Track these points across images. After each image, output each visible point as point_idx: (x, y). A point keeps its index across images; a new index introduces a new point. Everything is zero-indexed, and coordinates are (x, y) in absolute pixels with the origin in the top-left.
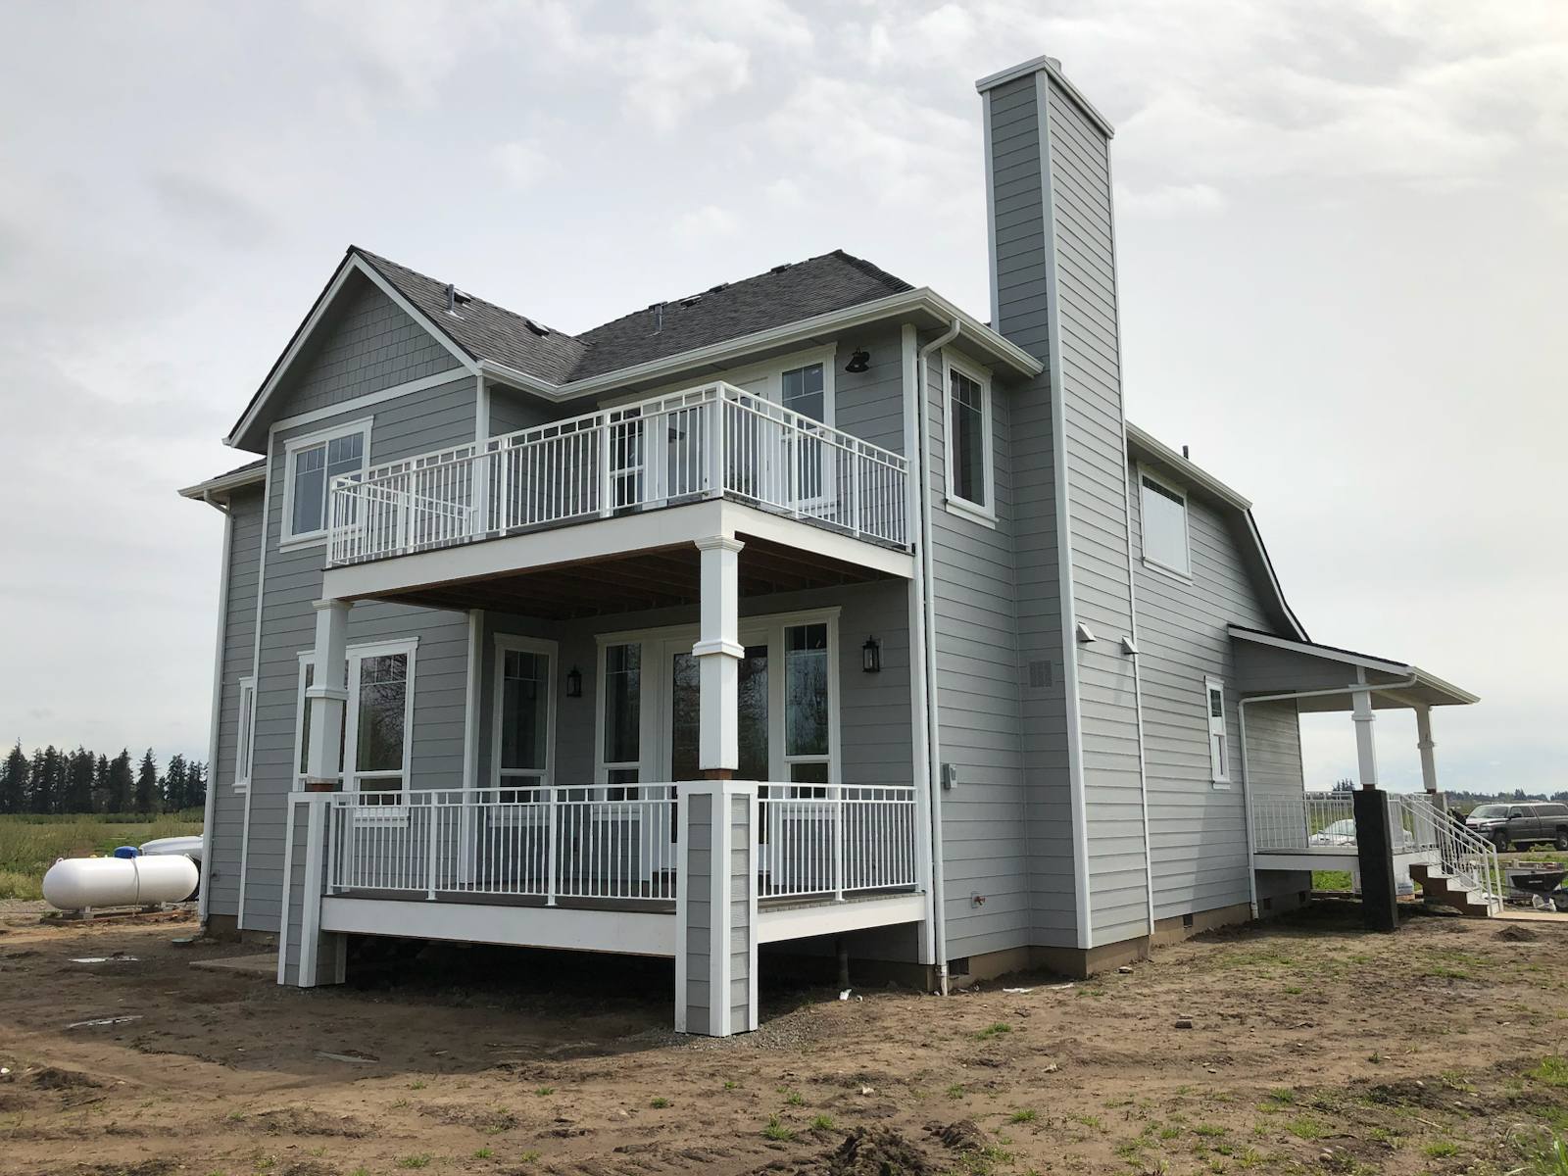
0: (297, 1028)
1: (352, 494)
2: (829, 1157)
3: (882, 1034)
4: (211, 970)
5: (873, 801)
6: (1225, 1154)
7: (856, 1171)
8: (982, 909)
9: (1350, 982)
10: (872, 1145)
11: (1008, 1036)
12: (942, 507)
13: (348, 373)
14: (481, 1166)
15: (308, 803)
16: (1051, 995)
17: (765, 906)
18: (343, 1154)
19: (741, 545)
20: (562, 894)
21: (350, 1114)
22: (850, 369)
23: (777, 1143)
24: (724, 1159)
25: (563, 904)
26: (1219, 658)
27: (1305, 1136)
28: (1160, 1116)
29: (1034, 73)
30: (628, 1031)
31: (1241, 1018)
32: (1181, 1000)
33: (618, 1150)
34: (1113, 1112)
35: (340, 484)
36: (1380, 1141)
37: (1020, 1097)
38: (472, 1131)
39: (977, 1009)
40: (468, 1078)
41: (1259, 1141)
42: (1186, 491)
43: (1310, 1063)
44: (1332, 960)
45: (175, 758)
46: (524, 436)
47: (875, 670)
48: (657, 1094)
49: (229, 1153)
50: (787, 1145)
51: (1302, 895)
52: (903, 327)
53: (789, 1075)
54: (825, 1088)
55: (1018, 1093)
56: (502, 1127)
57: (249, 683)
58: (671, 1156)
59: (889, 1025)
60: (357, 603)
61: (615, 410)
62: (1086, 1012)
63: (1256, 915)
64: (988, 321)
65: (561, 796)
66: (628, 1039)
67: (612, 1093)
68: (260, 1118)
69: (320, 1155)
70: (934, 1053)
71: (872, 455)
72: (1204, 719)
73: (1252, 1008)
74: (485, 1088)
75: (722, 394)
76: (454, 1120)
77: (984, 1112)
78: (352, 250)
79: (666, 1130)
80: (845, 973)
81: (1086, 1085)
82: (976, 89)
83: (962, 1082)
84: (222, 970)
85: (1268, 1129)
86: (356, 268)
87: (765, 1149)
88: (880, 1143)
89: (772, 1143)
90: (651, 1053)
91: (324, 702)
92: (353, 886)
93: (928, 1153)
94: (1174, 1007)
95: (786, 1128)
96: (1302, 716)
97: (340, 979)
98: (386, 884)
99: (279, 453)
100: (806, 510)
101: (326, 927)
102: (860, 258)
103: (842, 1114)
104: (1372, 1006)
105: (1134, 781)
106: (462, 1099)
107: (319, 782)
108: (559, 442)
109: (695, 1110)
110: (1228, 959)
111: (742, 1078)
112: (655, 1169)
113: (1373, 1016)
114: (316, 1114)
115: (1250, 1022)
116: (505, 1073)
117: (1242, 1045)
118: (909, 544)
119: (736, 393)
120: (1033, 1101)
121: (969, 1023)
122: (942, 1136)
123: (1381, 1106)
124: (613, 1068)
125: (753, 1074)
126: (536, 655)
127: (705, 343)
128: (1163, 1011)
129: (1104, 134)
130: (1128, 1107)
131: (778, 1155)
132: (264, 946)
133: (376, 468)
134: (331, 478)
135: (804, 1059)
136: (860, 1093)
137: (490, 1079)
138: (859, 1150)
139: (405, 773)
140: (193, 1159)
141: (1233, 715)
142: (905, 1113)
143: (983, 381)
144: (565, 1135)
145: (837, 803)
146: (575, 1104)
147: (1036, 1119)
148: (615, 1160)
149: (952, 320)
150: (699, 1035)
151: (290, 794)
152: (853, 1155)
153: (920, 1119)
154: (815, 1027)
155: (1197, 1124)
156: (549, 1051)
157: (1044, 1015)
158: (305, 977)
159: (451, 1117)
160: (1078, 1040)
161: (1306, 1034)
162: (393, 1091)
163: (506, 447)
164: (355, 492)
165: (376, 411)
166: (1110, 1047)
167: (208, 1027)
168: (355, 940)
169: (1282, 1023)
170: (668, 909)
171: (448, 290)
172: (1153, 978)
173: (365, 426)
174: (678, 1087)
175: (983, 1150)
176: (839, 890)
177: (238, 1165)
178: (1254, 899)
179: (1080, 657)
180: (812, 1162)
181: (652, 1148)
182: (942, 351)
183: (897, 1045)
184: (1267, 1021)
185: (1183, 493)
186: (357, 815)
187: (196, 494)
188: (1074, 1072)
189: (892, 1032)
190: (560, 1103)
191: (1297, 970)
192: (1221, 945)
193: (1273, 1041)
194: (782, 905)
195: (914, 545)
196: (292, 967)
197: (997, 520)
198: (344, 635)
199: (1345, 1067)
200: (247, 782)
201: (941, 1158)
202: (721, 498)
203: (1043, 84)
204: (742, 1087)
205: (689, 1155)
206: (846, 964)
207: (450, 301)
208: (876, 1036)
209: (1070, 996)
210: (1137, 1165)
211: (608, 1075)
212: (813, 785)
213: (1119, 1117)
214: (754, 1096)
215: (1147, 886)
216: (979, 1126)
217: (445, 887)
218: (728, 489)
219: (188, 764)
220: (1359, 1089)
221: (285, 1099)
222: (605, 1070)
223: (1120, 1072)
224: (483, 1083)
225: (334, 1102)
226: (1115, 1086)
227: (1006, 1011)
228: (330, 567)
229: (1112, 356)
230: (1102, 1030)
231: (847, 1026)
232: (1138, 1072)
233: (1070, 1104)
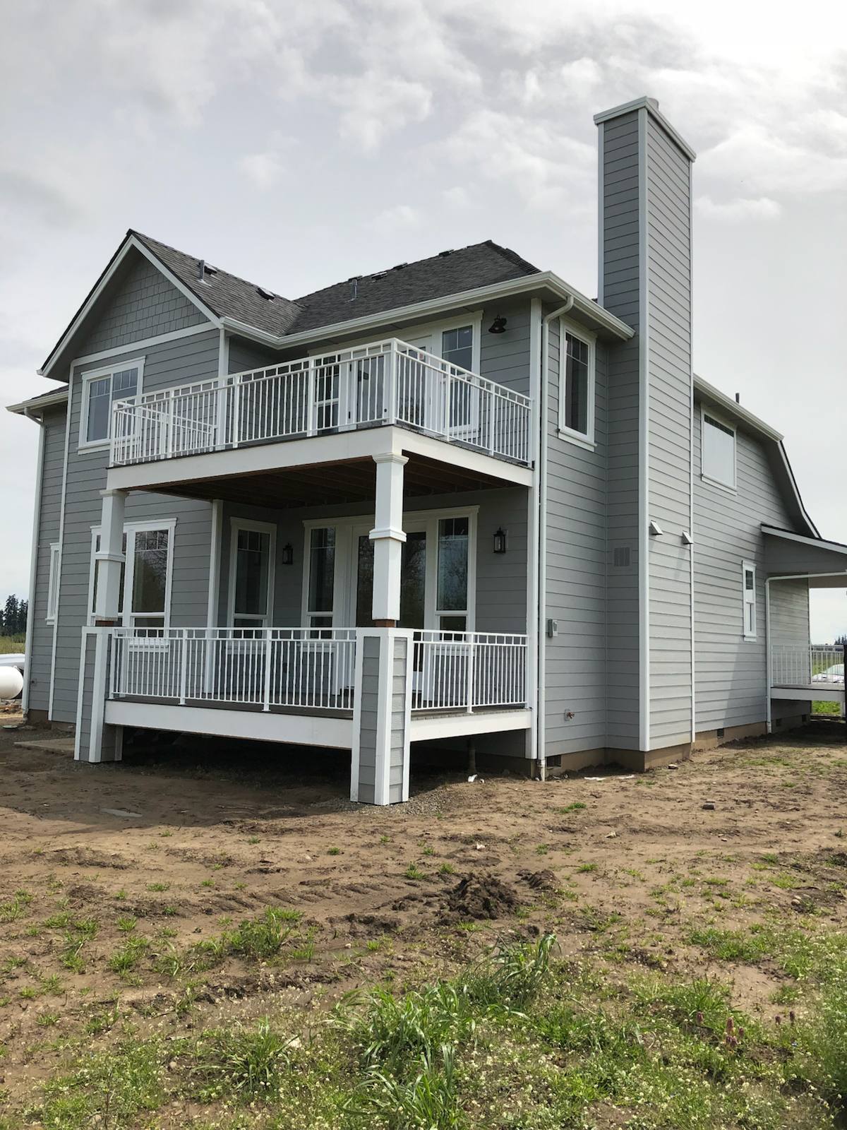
0: (86, 791)
1: (128, 414)
2: (449, 893)
3: (495, 807)
4: (29, 748)
5: (496, 644)
6: (726, 898)
7: (466, 903)
8: (572, 721)
9: (830, 780)
10: (478, 886)
11: (584, 811)
12: (555, 434)
13: (127, 324)
14: (205, 892)
15: (96, 634)
16: (617, 783)
17: (416, 716)
18: (111, 880)
19: (406, 459)
20: (274, 703)
21: (117, 853)
22: (492, 330)
23: (414, 882)
24: (376, 891)
25: (274, 710)
26: (754, 548)
27: (783, 887)
28: (683, 870)
29: (637, 111)
30: (318, 799)
31: (749, 803)
32: (709, 789)
33: (302, 883)
34: (650, 867)
35: (120, 406)
36: (836, 892)
37: (586, 854)
38: (202, 867)
39: (564, 791)
40: (202, 830)
41: (750, 889)
42: (736, 426)
43: (793, 836)
44: (819, 764)
45: (10, 597)
46: (251, 374)
47: (502, 551)
48: (333, 844)
49: (32, 877)
50: (420, 883)
51: (804, 717)
52: (532, 300)
53: (426, 834)
54: (451, 844)
55: (586, 851)
56: (223, 864)
57: (56, 547)
58: (339, 889)
59: (501, 801)
60: (131, 493)
61: (318, 357)
62: (641, 796)
63: (770, 730)
64: (596, 297)
65: (274, 634)
66: (317, 805)
67: (302, 844)
68: (55, 853)
69: (94, 880)
70: (530, 822)
71: (505, 395)
72: (740, 591)
73: (758, 796)
74: (213, 837)
75: (395, 348)
76: (190, 859)
77: (561, 865)
78: (130, 232)
79: (337, 871)
80: (473, 763)
81: (634, 847)
82: (593, 122)
83: (548, 843)
84: (37, 749)
85: (758, 881)
86: (133, 247)
87: (404, 885)
88: (485, 884)
89: (411, 881)
90: (332, 816)
91: (107, 563)
92: (127, 693)
93: (518, 892)
94: (704, 794)
95: (421, 871)
96: (811, 590)
97: (118, 757)
98: (150, 693)
99: (78, 382)
100: (455, 435)
101: (108, 721)
102: (504, 247)
103: (461, 862)
104: (843, 797)
105: (686, 634)
106: (196, 845)
107: (104, 620)
108: (277, 380)
109: (358, 857)
110: (746, 761)
111: (394, 835)
112: (326, 898)
113: (843, 804)
114: (94, 852)
115: (755, 806)
116: (228, 827)
117: (748, 822)
118: (530, 462)
119: (405, 347)
120: (597, 858)
121: (558, 801)
122: (529, 880)
123: (840, 867)
124: (304, 825)
125: (401, 832)
126: (261, 534)
127: (387, 308)
128: (695, 797)
129: (688, 158)
130: (662, 864)
131: (413, 890)
132: (67, 732)
133: (146, 395)
134: (114, 401)
135: (439, 822)
136: (475, 848)
137: (217, 831)
138: (469, 889)
139: (166, 614)
140: (6, 880)
141: (761, 589)
142: (505, 863)
143: (590, 342)
144: (266, 872)
145: (470, 645)
146: (275, 850)
147: (596, 870)
148: (299, 890)
149: (568, 296)
150: (367, 804)
151: (83, 627)
152: (465, 892)
153: (515, 868)
154: (449, 801)
155: (709, 877)
156: (261, 813)
157: (611, 797)
158: (93, 756)
159: (187, 857)
160: (633, 816)
161: (794, 815)
162: (150, 837)
163: (238, 382)
164: (130, 412)
165: (147, 353)
166: (654, 821)
167: (25, 788)
168: (129, 731)
169: (778, 807)
170: (347, 716)
171: (200, 263)
172: (692, 773)
173: (139, 364)
174: (349, 840)
175: (557, 891)
176: (470, 705)
177: (36, 886)
178: (769, 720)
179: (651, 545)
180: (436, 896)
181: (325, 883)
182: (561, 320)
183: (504, 815)
184: (768, 806)
185: (734, 428)
186: (131, 643)
187: (18, 410)
188: (627, 837)
189: (501, 806)
190: (265, 849)
191: (793, 770)
192: (742, 751)
193: (770, 820)
194: (429, 715)
195: (533, 463)
196: (85, 748)
197: (596, 445)
198: (123, 515)
199: (818, 839)
200: (55, 617)
201: (527, 896)
202: (393, 425)
203: (643, 118)
204: (393, 842)
205: (352, 888)
206: (474, 758)
207: (201, 272)
208: (491, 808)
209: (630, 784)
210: (663, 904)
211: (300, 831)
212: (453, 632)
213: (654, 870)
214: (401, 848)
215: (691, 709)
216: (557, 874)
217: (192, 695)
218: (398, 418)
219: (20, 602)
220: (826, 855)
221: (73, 840)
222: (298, 827)
223: (660, 839)
224: (212, 833)
225: (107, 844)
226: (655, 849)
227: (585, 793)
228: (112, 466)
229: (686, 326)
230: (650, 810)
231: (471, 800)
232: (672, 839)
233: (621, 861)
